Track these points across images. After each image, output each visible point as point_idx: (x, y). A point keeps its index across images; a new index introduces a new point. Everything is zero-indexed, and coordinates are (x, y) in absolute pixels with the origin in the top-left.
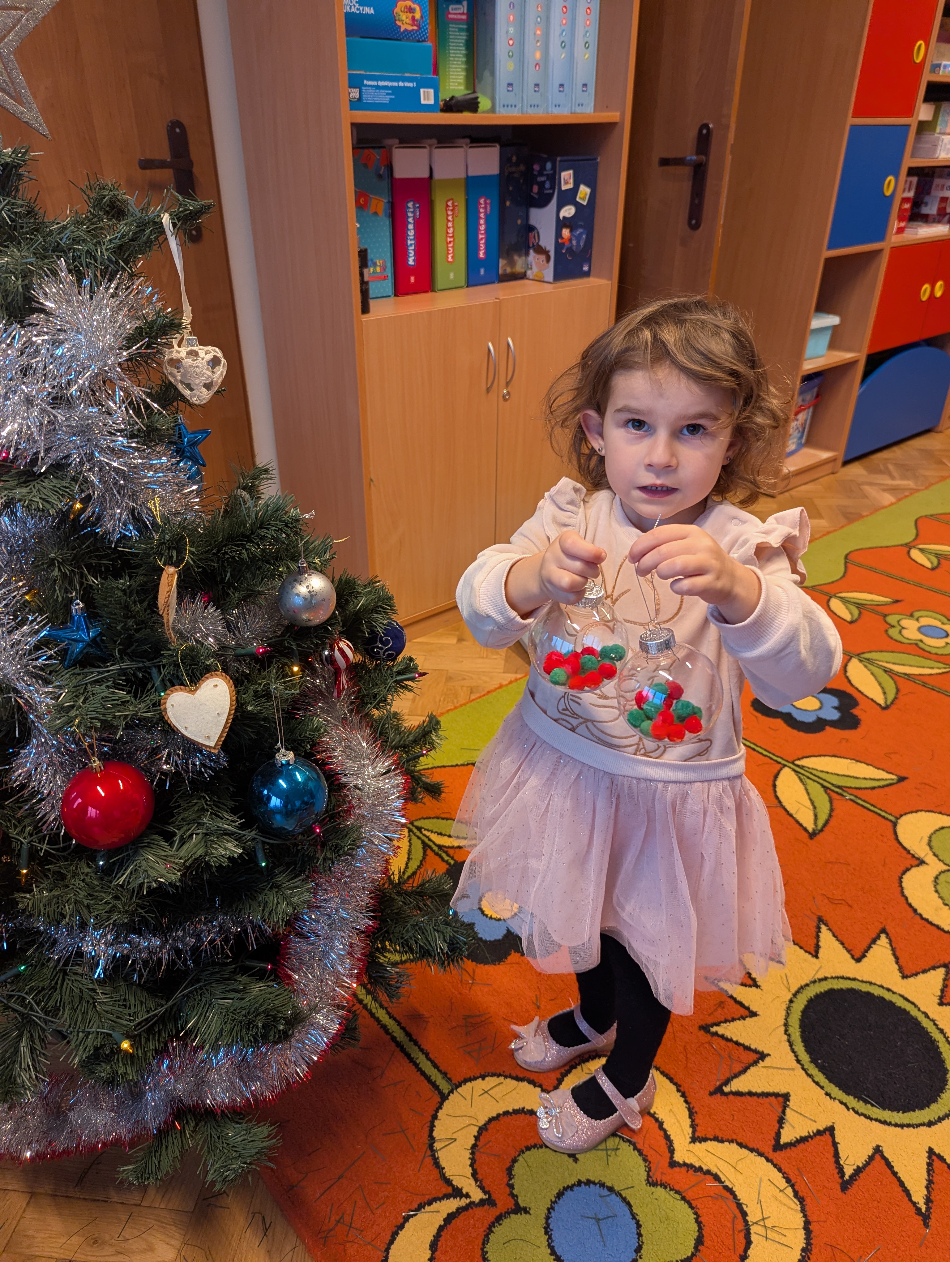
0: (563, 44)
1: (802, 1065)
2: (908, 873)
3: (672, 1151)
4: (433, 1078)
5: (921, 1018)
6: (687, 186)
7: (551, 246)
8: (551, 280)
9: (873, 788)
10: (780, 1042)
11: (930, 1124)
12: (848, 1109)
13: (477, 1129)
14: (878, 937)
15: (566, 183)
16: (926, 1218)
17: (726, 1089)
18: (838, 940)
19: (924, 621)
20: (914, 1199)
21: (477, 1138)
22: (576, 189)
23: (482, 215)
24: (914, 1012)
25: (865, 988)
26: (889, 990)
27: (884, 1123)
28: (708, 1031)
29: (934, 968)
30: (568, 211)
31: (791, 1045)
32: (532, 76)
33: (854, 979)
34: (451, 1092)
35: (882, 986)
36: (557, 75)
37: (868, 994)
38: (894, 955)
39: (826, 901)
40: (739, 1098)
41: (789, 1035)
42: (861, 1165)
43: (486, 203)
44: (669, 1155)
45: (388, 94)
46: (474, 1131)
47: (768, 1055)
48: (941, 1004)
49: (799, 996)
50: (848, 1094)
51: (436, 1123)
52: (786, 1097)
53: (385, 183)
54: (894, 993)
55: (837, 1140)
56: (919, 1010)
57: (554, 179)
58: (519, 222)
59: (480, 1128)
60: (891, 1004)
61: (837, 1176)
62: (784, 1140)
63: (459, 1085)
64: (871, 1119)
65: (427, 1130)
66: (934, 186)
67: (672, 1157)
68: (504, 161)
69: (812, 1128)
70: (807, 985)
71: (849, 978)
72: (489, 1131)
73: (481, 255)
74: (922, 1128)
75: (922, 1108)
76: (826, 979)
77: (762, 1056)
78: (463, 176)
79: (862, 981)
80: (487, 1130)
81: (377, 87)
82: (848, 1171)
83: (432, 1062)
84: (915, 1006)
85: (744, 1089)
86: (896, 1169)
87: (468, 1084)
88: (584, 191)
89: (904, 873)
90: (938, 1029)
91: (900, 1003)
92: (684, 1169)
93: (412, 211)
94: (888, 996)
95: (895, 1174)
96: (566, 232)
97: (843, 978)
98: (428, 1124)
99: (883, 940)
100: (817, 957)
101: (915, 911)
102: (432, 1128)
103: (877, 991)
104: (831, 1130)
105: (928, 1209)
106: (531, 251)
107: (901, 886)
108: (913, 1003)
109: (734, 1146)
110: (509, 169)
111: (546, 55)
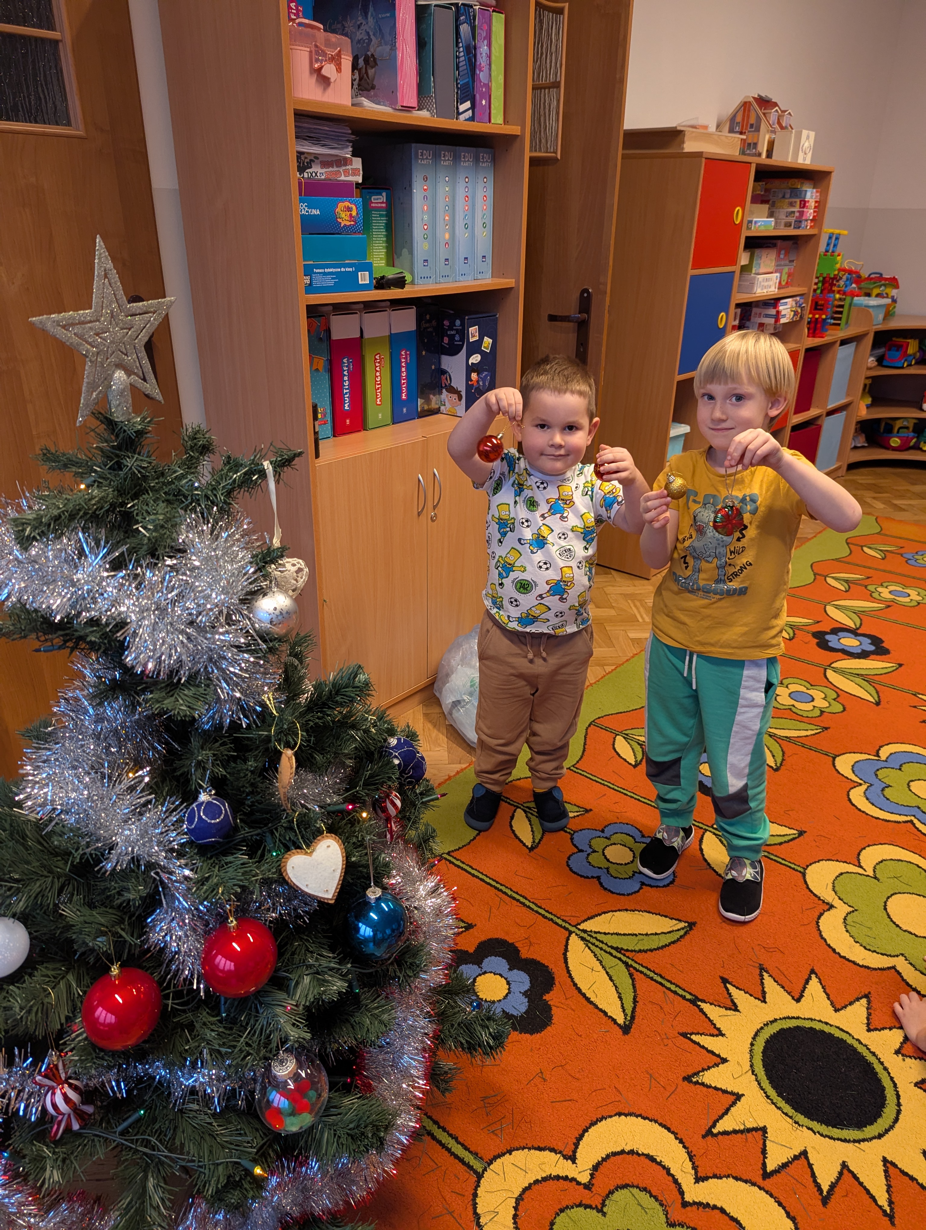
0: (466, 226)
1: (771, 1100)
2: (822, 917)
3: (682, 1193)
4: (466, 1160)
5: (856, 1044)
6: (572, 338)
7: (462, 389)
9: (781, 844)
10: (750, 1082)
11: (880, 1136)
12: (815, 1133)
13: (514, 1200)
14: (810, 978)
15: (473, 336)
16: (891, 1217)
17: (715, 1131)
18: (779, 984)
19: (793, 688)
20: (880, 1203)
21: (516, 1208)
22: (481, 341)
23: (403, 364)
24: (850, 1041)
25: (808, 1024)
26: (827, 1023)
27: (845, 1141)
28: (691, 1081)
29: (858, 999)
30: (475, 359)
31: (759, 1084)
32: (443, 253)
33: (798, 1018)
34: (485, 1170)
35: (820, 1021)
36: (462, 251)
37: (811, 1029)
38: (825, 992)
39: (763, 950)
40: (726, 1136)
41: (756, 1075)
42: (834, 1181)
43: (406, 354)
44: (680, 1197)
45: (333, 278)
46: (513, 1203)
47: (743, 1095)
48: (869, 1030)
49: (758, 1039)
50: (812, 1120)
51: (478, 1200)
52: (764, 1130)
53: (325, 346)
54: (831, 1026)
55: (811, 1162)
56: (853, 1038)
57: (463, 334)
58: (433, 367)
59: (517, 1199)
60: (830, 1035)
61: (817, 1194)
62: (769, 1168)
63: (490, 1163)
64: (834, 1139)
65: (470, 1208)
66: (753, 314)
67: (683, 1198)
68: (420, 319)
69: (790, 1154)
70: (762, 1028)
71: (793, 1018)
72: (526, 1200)
73: (404, 397)
74: (874, 1141)
75: (871, 1124)
76: (775, 1020)
77: (738, 1097)
78: (388, 334)
79: (805, 1019)
80: (523, 1200)
81: (325, 274)
82: (825, 1188)
83: (462, 1145)
84: (850, 1035)
85: (730, 1129)
86: (861, 1180)
87: (498, 1160)
88: (487, 341)
89: (819, 918)
90: (871, 1052)
91: (838, 1034)
92: (695, 1208)
93: (346, 365)
94: (827, 1029)
95: (861, 1184)
96: (474, 376)
97: (788, 1018)
98: (471, 1203)
99: (814, 980)
100: (765, 1002)
101: (834, 950)
102: (475, 1205)
103: (818, 1026)
104: (804, 1153)
105: (892, 1209)
106: (444, 390)
107: (819, 930)
108: (847, 1033)
109: (731, 1180)
110: (424, 325)
111: (453, 235)
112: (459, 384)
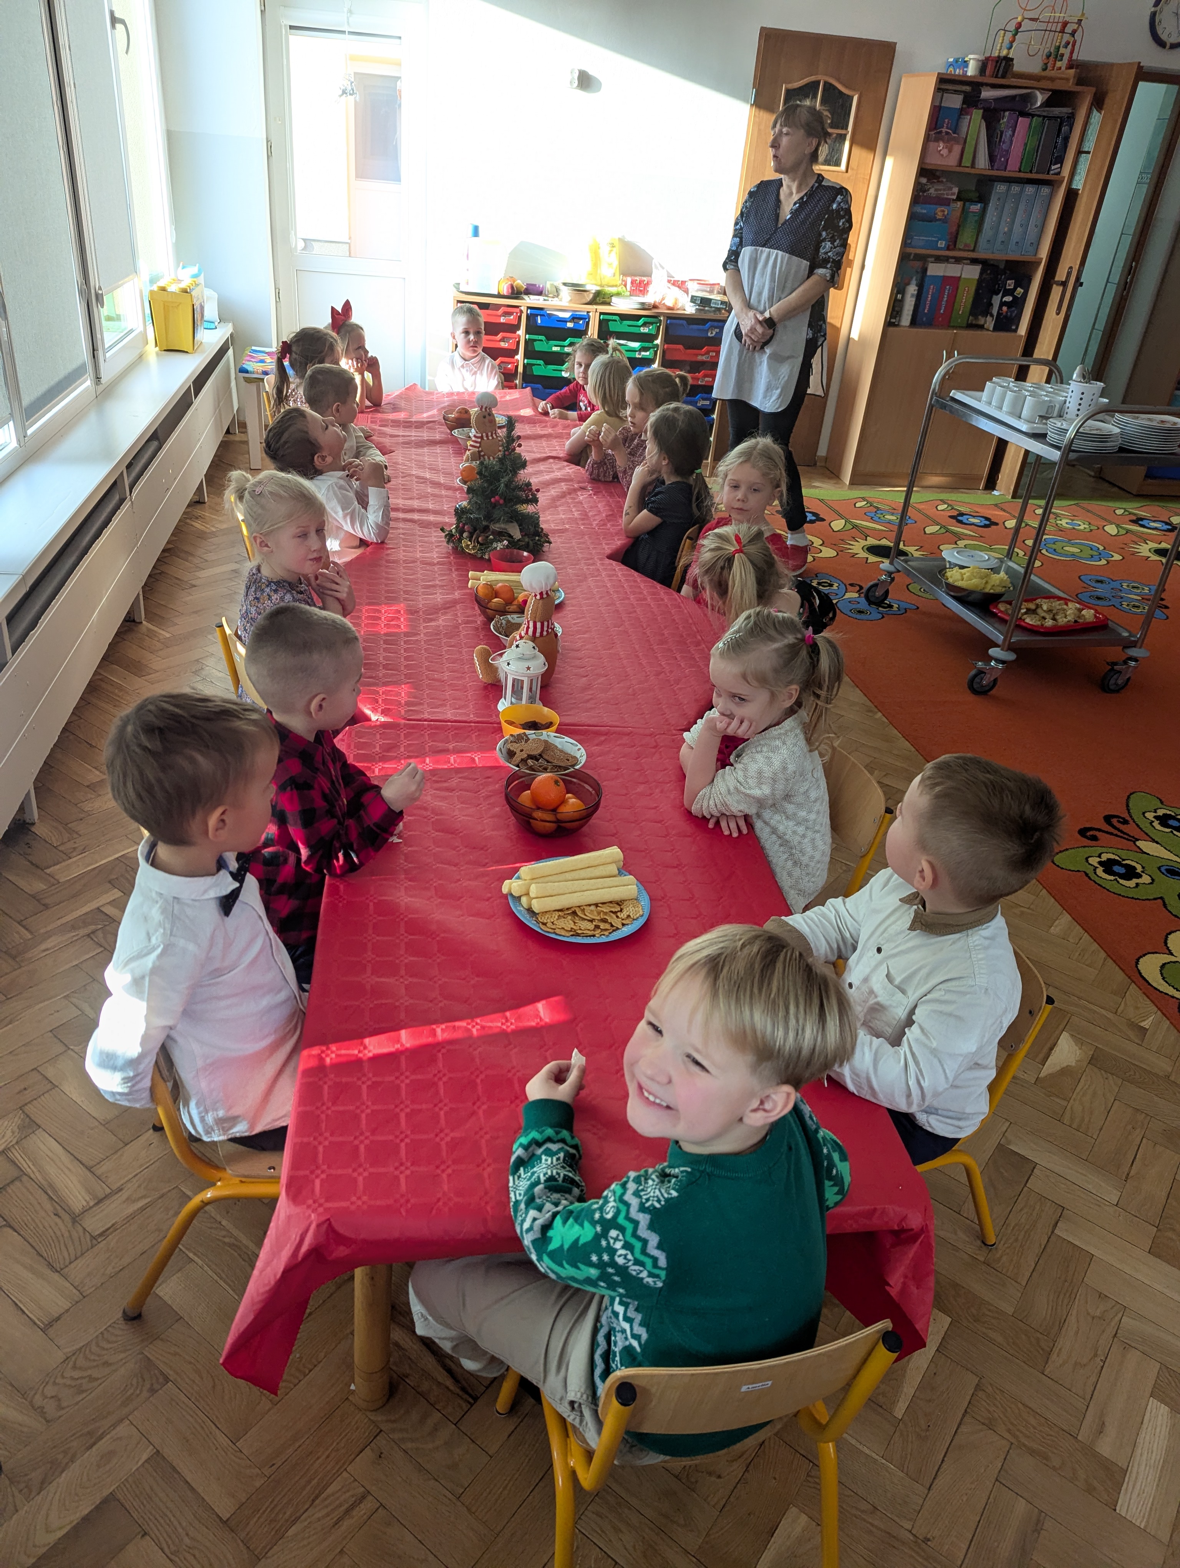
0: (1022, 225)
7: (995, 313)
8: (991, 329)
15: (1009, 286)
22: (1015, 289)
30: (1008, 299)
32: (1001, 237)
36: (1015, 238)
57: (1005, 283)
58: (984, 301)
68: (983, 272)
88: (1020, 291)
96: (1005, 308)
106: (987, 316)
110: (984, 276)
111: (1011, 230)
112: (995, 312)
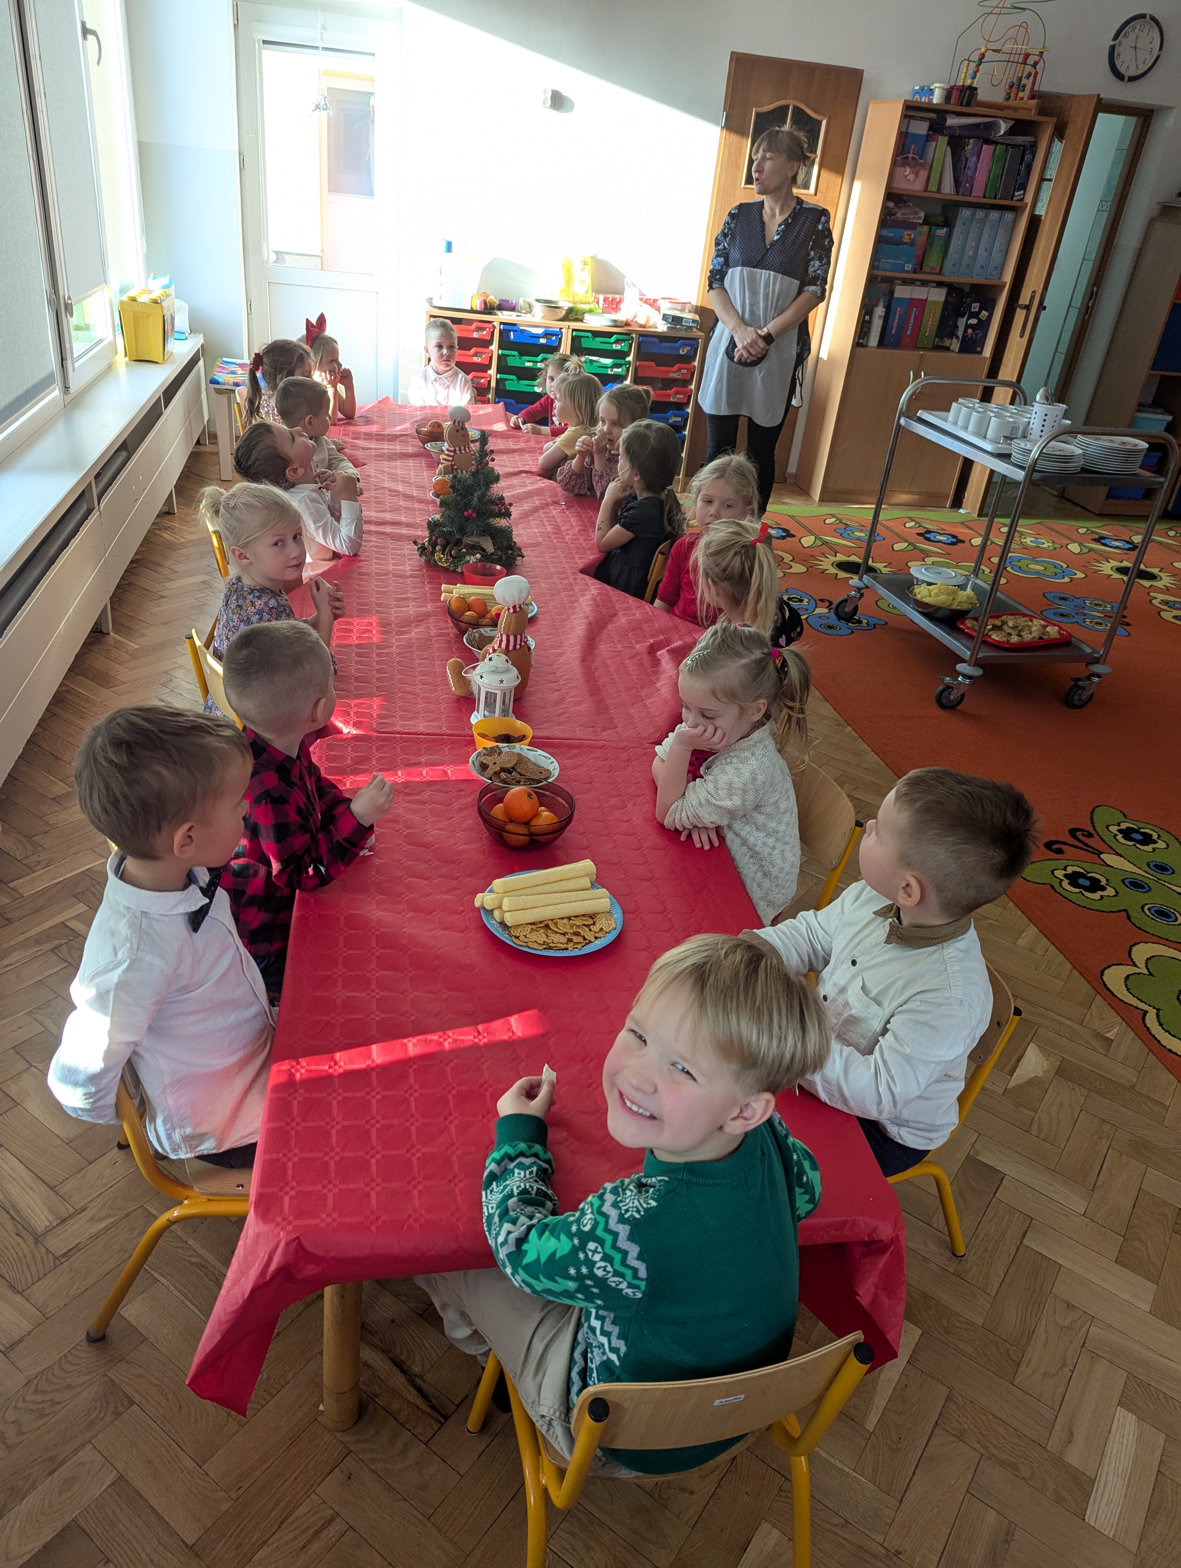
0: (986, 250)
7: (960, 335)
8: (957, 351)
15: (974, 308)
22: (980, 312)
30: (974, 321)
32: (965, 262)
36: (980, 262)
57: (970, 306)
58: (950, 323)
68: (948, 295)
88: (984, 314)
96: (970, 331)
106: (953, 338)
110: (950, 299)
111: (976, 253)
112: (960, 333)
